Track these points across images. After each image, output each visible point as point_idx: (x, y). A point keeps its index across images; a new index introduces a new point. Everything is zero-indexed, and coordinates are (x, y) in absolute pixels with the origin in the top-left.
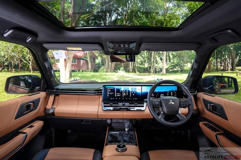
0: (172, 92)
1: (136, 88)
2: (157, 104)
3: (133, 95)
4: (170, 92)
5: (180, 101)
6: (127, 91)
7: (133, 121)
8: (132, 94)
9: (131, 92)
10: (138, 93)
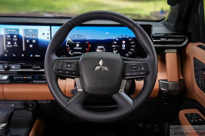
0: (124, 42)
1: (37, 30)
2: (68, 71)
3: (31, 46)
4: (120, 42)
5: (124, 65)
6: (15, 36)
7: (31, 105)
8: (27, 45)
9: (26, 39)
10: (42, 41)
